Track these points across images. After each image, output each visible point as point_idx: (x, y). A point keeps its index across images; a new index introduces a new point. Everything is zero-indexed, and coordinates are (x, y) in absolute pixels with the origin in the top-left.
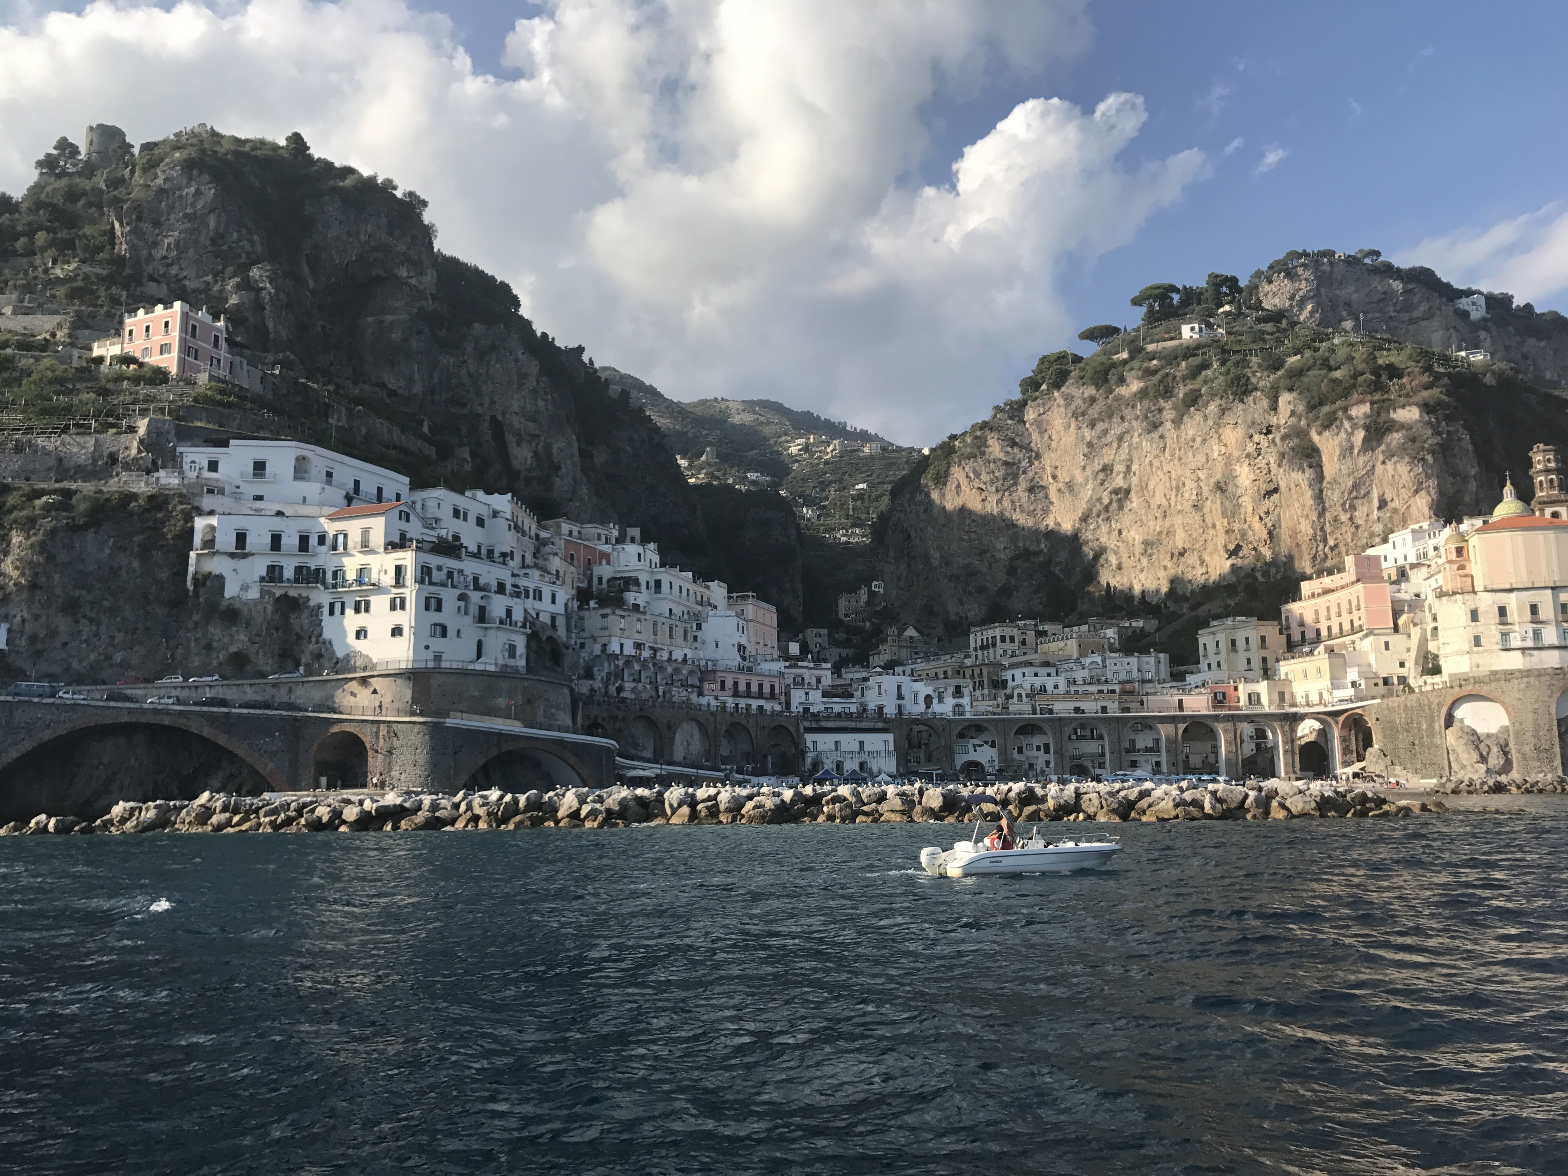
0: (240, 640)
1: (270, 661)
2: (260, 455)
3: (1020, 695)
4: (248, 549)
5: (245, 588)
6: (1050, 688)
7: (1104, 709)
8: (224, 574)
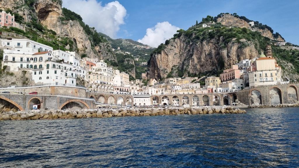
0: (14, 79)
1: (21, 84)
2: (19, 42)
3: (173, 91)
4: (15, 61)
5: (15, 69)
6: (179, 89)
7: (188, 93)
8: (10, 66)
